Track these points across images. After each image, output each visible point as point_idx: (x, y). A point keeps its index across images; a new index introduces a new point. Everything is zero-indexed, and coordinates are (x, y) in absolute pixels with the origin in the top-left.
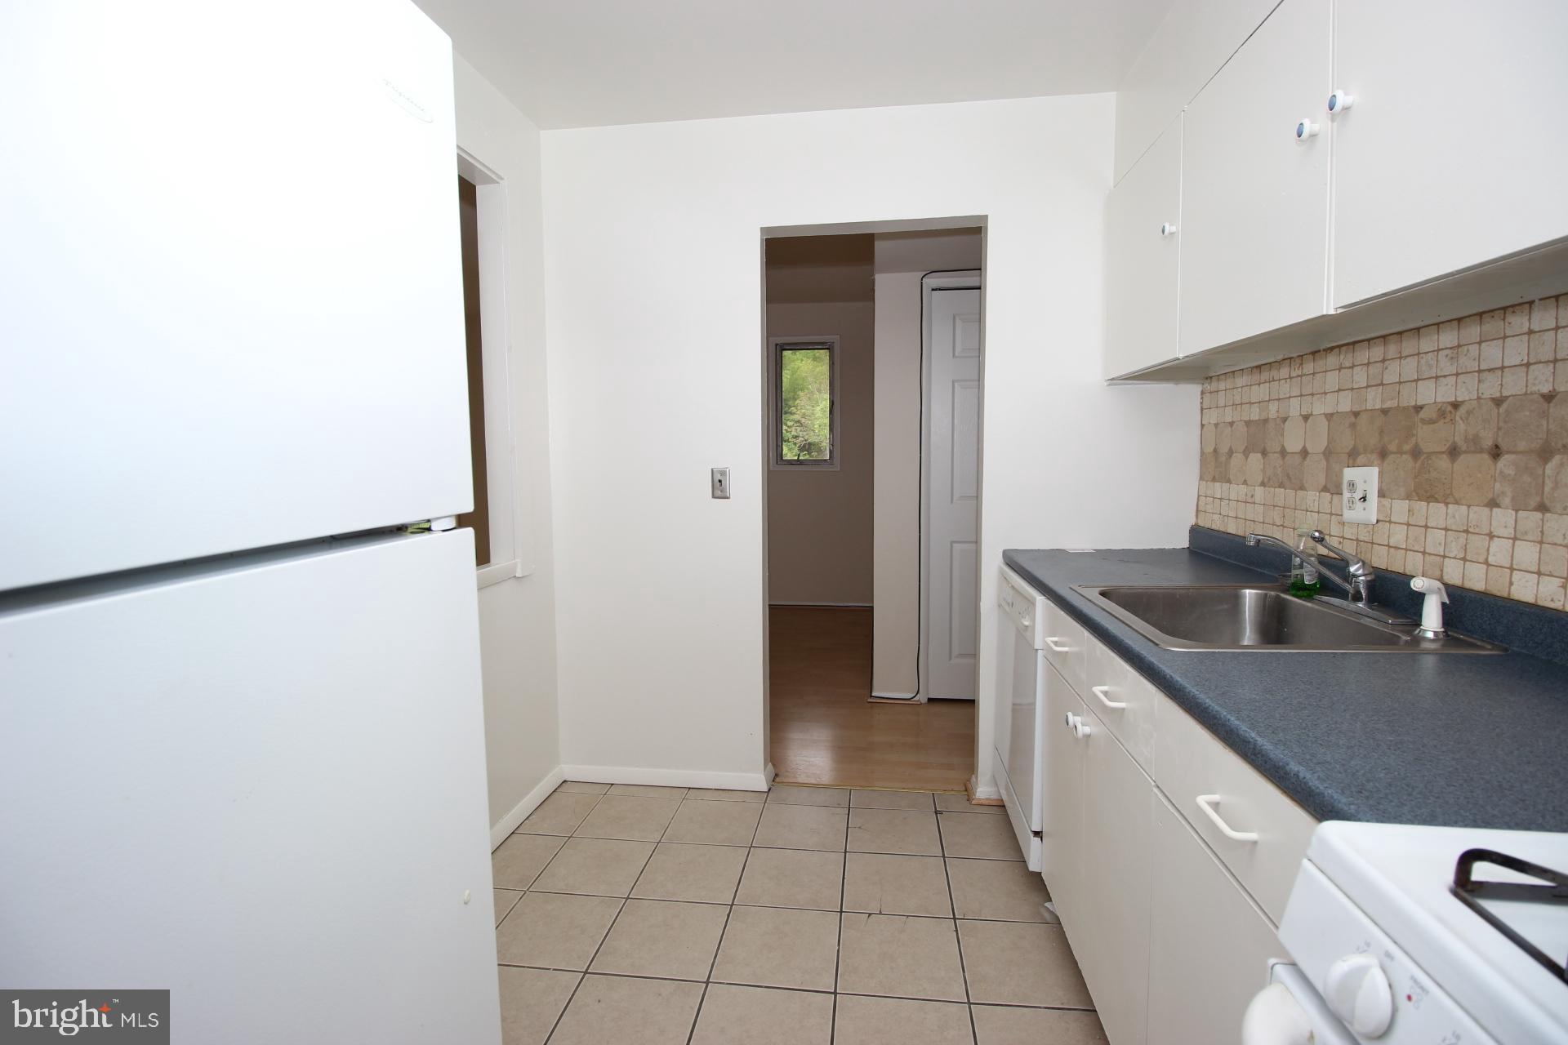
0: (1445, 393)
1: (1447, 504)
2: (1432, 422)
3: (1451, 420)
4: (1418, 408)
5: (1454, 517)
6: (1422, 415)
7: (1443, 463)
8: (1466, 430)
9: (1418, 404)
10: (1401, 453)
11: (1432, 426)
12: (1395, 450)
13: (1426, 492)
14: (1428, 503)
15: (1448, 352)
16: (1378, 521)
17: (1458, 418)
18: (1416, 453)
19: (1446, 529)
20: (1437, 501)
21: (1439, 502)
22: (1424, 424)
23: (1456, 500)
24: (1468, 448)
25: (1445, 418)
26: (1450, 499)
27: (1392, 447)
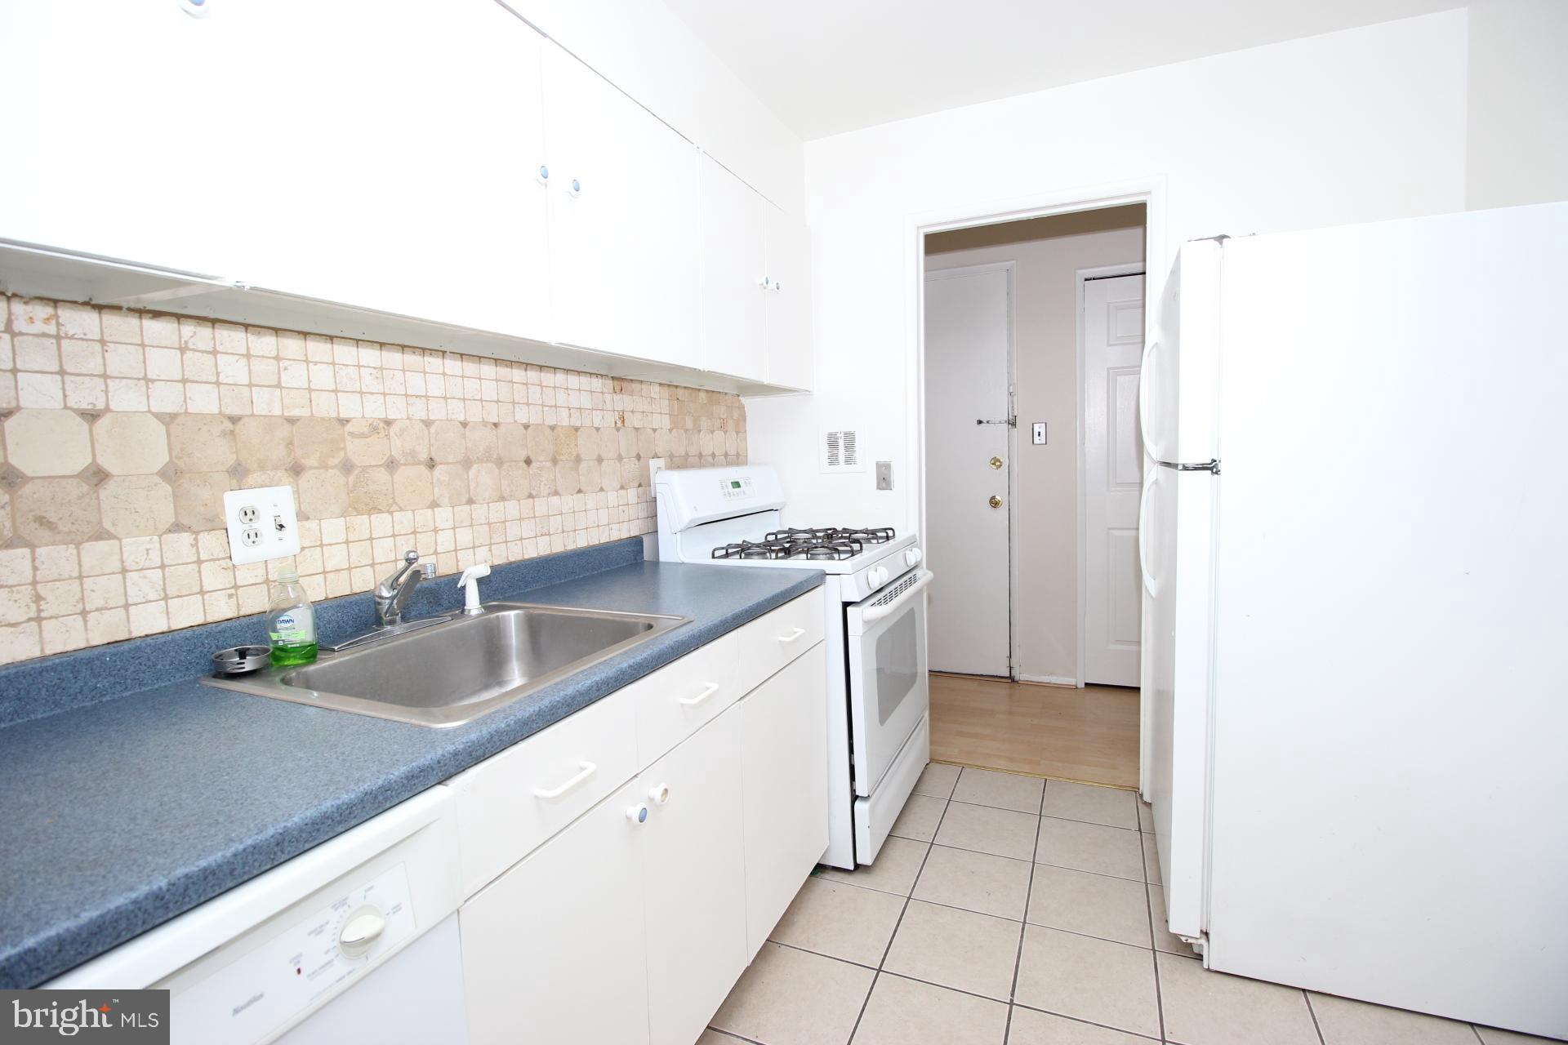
0: (374, 409)
1: (391, 513)
2: (362, 436)
3: (386, 435)
4: (344, 422)
5: (402, 523)
6: (349, 427)
7: (382, 475)
8: (402, 445)
9: (341, 416)
10: (326, 467)
11: (366, 440)
12: (316, 465)
13: (367, 505)
14: (370, 516)
15: (372, 370)
16: (303, 549)
17: (392, 434)
18: (347, 467)
19: (394, 536)
20: (380, 511)
21: (383, 512)
22: (353, 437)
23: (400, 508)
24: (406, 460)
25: (378, 433)
26: (395, 507)
27: (312, 461)
